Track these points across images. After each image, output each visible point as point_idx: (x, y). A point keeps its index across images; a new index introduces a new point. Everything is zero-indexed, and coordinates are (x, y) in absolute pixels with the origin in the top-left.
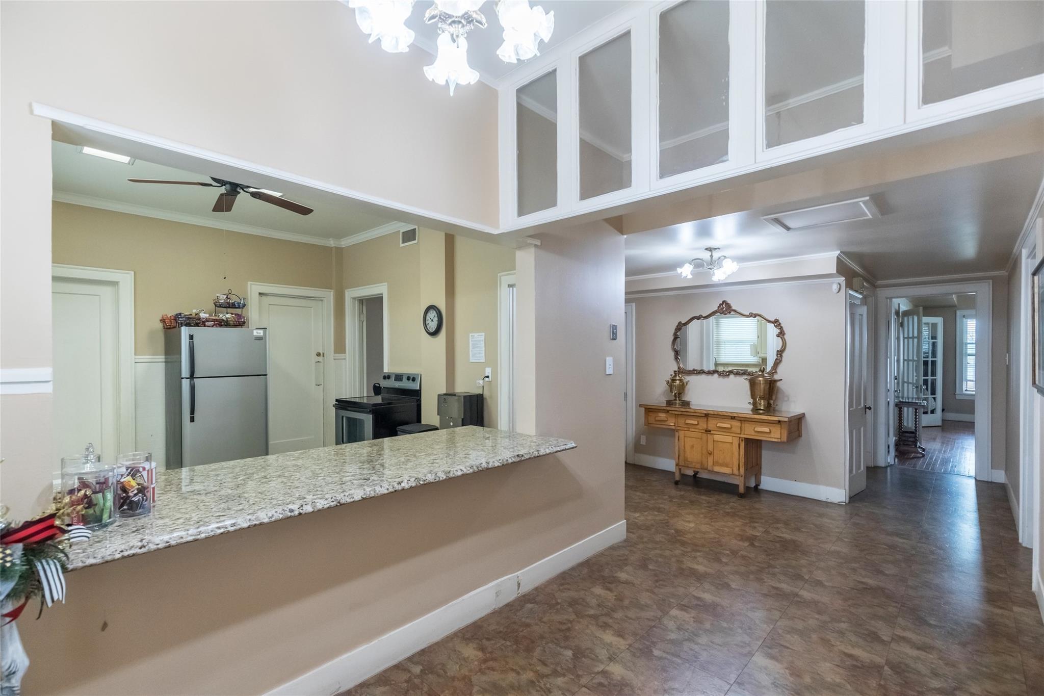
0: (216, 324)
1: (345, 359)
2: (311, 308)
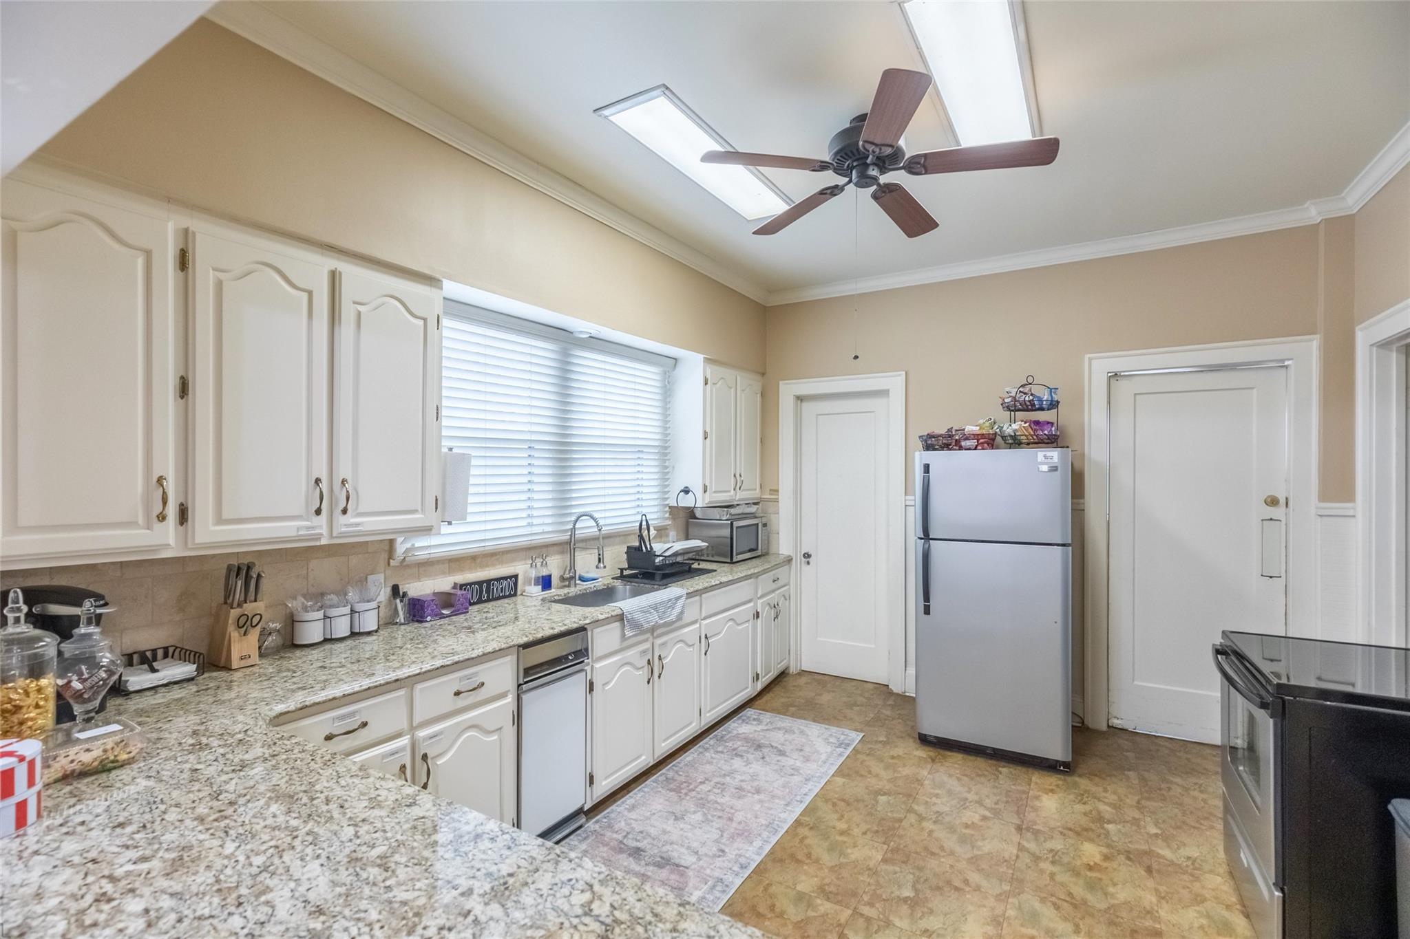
0: (982, 443)
1: (1354, 516)
2: (1252, 388)
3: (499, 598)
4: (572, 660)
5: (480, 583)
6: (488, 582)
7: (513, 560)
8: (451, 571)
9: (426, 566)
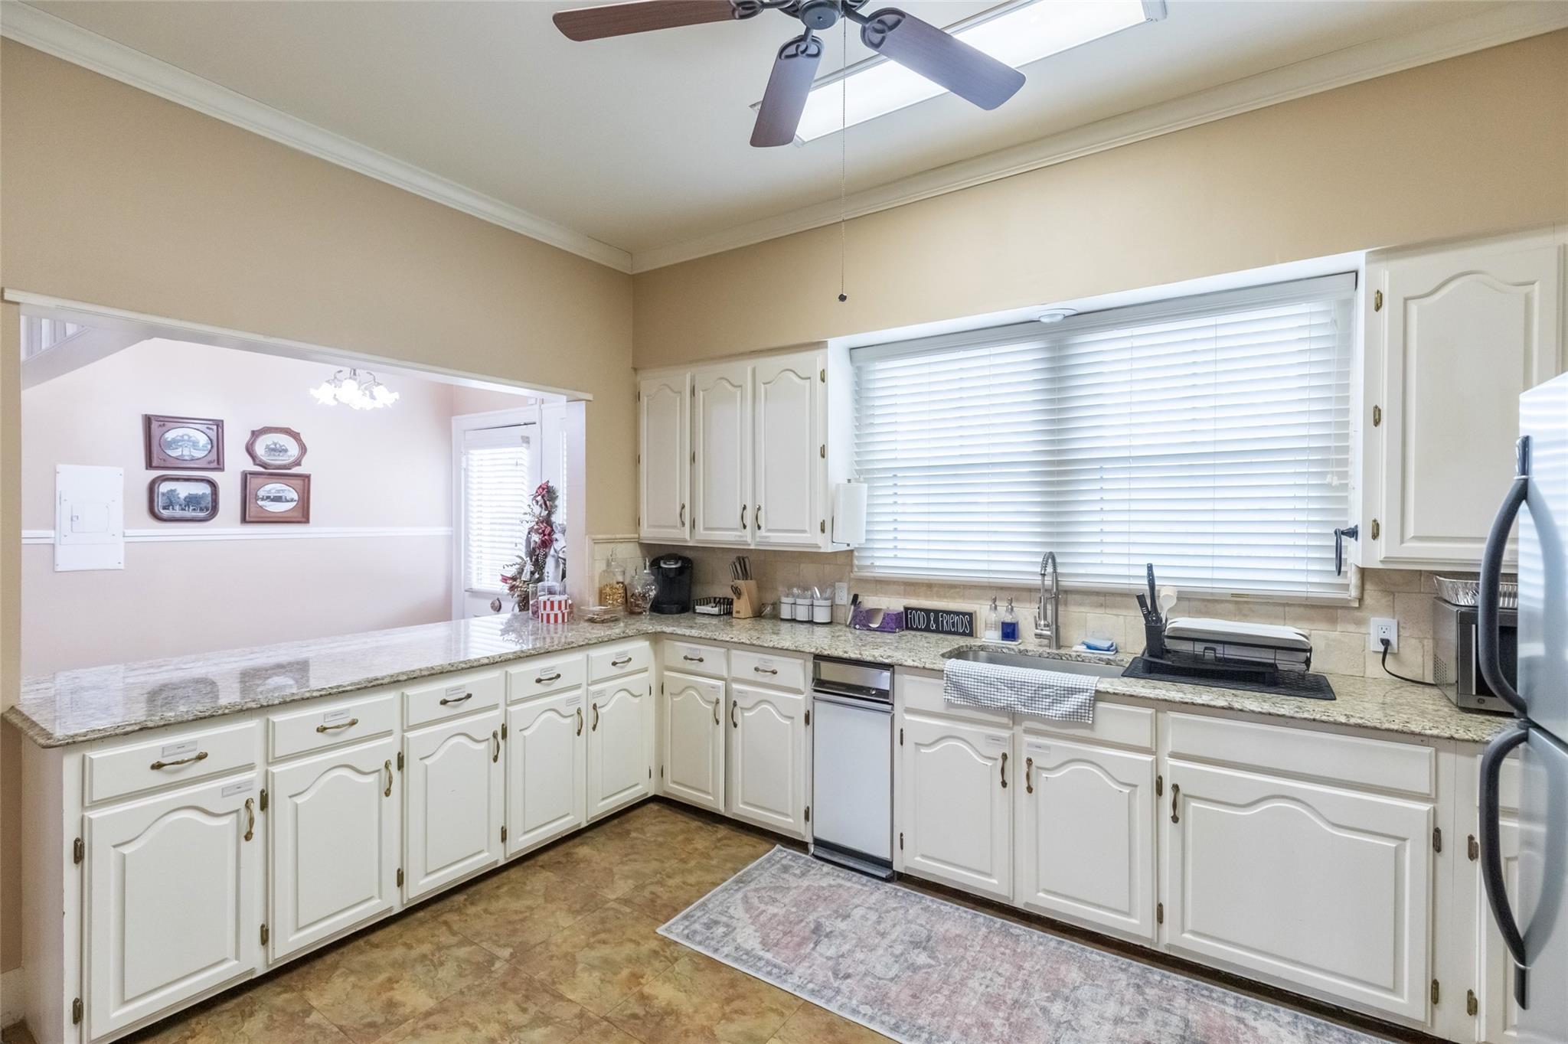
3: (950, 633)
4: (872, 695)
5: (927, 611)
6: (937, 612)
7: (978, 598)
8: (906, 594)
9: (882, 584)
